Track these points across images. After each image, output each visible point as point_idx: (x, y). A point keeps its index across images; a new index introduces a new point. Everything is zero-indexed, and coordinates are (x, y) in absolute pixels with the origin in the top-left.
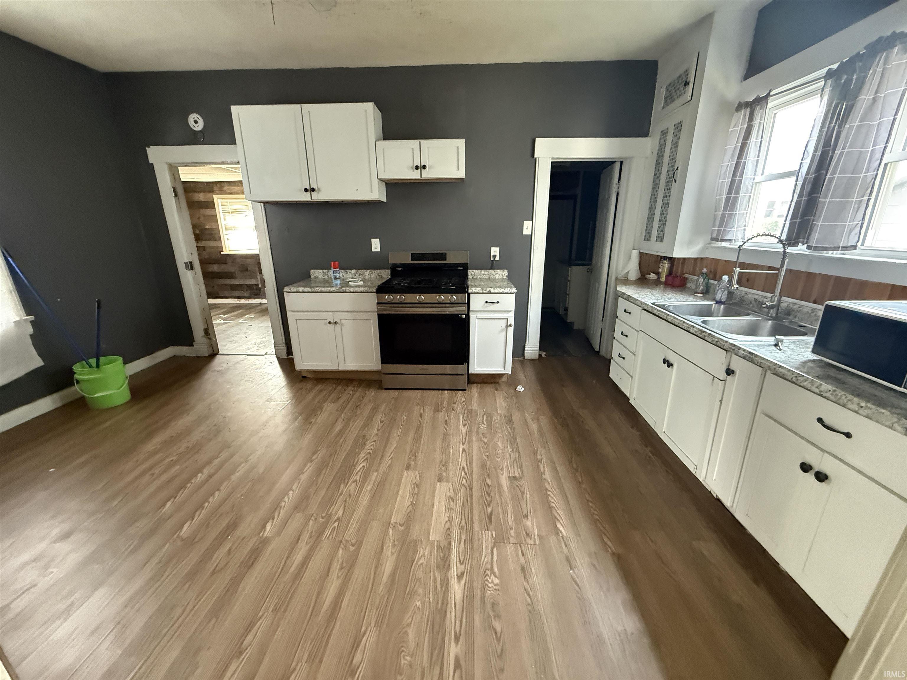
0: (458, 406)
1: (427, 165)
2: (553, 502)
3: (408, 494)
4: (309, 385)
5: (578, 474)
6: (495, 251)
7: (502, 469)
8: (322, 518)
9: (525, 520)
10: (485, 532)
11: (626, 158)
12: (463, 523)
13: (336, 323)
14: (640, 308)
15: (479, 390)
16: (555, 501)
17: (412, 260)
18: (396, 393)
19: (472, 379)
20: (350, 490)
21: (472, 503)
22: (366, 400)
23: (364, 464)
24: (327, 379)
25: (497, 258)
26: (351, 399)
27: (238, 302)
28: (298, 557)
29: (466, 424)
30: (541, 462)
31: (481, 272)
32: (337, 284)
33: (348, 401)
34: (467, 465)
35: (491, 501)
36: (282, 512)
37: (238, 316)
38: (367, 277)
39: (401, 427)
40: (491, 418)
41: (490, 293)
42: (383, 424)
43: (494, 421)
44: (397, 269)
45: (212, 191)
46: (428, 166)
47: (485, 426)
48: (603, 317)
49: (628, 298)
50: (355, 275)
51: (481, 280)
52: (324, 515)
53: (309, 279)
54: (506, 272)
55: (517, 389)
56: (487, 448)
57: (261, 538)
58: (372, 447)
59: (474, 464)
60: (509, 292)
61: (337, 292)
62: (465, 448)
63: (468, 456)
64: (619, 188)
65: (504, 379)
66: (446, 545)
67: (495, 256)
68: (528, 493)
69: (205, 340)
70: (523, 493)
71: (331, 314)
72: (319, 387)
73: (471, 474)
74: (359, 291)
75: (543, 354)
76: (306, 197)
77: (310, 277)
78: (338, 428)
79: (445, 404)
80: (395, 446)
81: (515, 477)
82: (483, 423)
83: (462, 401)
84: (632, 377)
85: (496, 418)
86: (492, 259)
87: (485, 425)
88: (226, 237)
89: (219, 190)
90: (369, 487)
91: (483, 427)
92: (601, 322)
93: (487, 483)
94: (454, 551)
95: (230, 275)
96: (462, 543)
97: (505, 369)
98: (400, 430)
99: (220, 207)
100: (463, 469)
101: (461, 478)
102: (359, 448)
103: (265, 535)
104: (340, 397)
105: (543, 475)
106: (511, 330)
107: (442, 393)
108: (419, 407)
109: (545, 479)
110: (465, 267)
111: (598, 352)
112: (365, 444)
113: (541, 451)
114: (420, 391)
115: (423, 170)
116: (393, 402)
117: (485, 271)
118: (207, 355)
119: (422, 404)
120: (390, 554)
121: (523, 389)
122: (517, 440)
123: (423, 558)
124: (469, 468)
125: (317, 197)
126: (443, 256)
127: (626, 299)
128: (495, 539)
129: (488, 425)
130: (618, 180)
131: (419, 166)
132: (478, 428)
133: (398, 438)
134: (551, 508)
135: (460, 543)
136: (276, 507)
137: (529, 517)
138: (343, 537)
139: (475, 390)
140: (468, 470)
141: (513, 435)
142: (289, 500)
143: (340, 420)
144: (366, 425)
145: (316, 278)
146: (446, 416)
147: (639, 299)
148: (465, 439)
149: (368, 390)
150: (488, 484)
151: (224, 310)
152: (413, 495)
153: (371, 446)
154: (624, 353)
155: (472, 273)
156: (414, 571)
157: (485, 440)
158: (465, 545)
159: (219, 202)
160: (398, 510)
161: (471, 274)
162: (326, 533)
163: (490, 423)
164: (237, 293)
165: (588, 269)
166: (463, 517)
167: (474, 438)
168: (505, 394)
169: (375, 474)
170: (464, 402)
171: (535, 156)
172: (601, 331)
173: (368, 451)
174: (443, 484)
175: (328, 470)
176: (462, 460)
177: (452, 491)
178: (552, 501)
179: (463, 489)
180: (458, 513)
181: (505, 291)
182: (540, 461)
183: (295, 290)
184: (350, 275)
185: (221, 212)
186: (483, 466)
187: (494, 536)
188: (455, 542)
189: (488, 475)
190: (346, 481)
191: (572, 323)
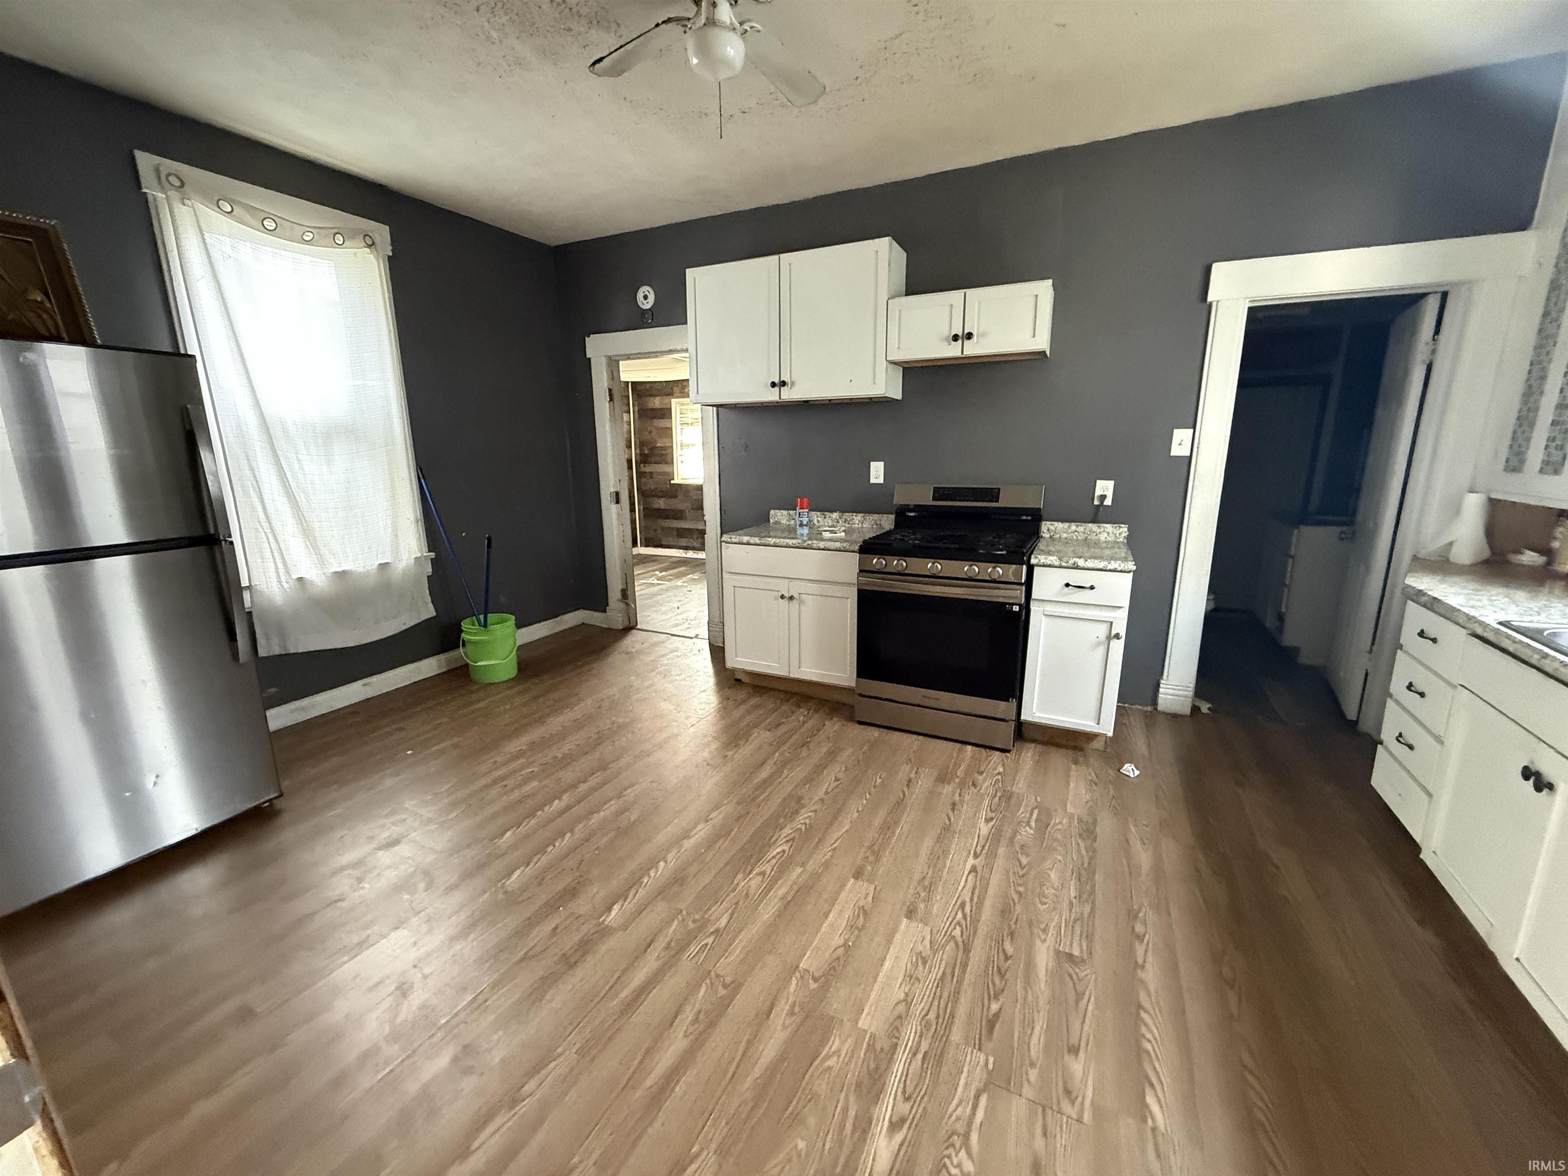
0: (984, 780)
1: (975, 333)
2: (1149, 1041)
3: (844, 925)
4: (741, 694)
5: (1232, 996)
6: (1105, 488)
7: (1045, 931)
8: (694, 921)
9: (1068, 1059)
10: (972, 1052)
11: (1459, 284)
12: (932, 1016)
13: (791, 598)
14: (1464, 631)
15: (1037, 758)
16: (1156, 1039)
17: (933, 500)
18: (875, 733)
19: (1026, 732)
20: (750, 887)
21: (960, 982)
22: (822, 735)
23: (786, 847)
24: (771, 689)
25: (1108, 502)
26: (800, 728)
27: (684, 555)
28: (639, 978)
29: (992, 819)
30: (1142, 941)
31: (1069, 527)
32: (802, 535)
33: (792, 732)
34: (972, 899)
35: (1003, 990)
36: (642, 892)
37: (678, 576)
38: (856, 526)
39: (868, 796)
40: (1050, 817)
41: (1076, 567)
42: (838, 783)
43: (1053, 827)
44: (907, 514)
45: (671, 394)
46: (978, 333)
47: (1032, 832)
48: (1373, 644)
49: (1433, 605)
50: (838, 522)
51: (1067, 542)
52: (697, 917)
53: (767, 524)
54: (1124, 530)
55: (1121, 771)
56: (1023, 876)
57: (599, 925)
58: (808, 822)
59: (988, 903)
60: (1119, 569)
61: (799, 548)
62: (978, 865)
63: (978, 882)
64: (1434, 352)
65: (1098, 744)
66: (886, 1048)
67: (1103, 497)
68: (1092, 998)
69: (622, 605)
70: (1079, 996)
71: (786, 582)
72: (754, 701)
73: (975, 921)
74: (832, 547)
75: (1205, 707)
76: (772, 396)
77: (769, 521)
78: (764, 774)
79: (960, 772)
80: (847, 827)
81: (1070, 956)
82: (1028, 824)
83: (997, 772)
84: (1430, 795)
85: (1059, 821)
86: (1096, 502)
87: (1031, 828)
88: (680, 459)
89: (681, 393)
90: (781, 892)
91: (1027, 833)
92: (1367, 655)
93: (1004, 950)
94: (898, 1068)
95: (678, 515)
96: (920, 1056)
97: (1098, 724)
98: (865, 801)
99: (679, 415)
100: (963, 906)
101: (953, 924)
102: (785, 818)
103: (606, 923)
104: (783, 723)
105: (1139, 971)
106: (1118, 648)
107: (960, 750)
108: (908, 767)
109: (1142, 981)
110: (1037, 517)
111: (1355, 723)
112: (797, 812)
113: (1148, 914)
114: (921, 737)
115: (966, 342)
116: (866, 748)
117: (1077, 526)
118: (621, 627)
119: (918, 762)
120: (779, 1027)
121: (1137, 773)
122: (1097, 877)
123: (835, 1058)
124: (974, 908)
125: (787, 395)
126: (992, 494)
127: (1425, 606)
128: (990, 1073)
129: (1037, 830)
130: (1432, 333)
131: (960, 334)
132: (1015, 833)
133: (856, 815)
134: (1140, 1052)
135: (915, 1055)
136: (635, 882)
137: (1082, 1054)
138: (715, 966)
139: (1028, 755)
140: (971, 911)
141: (1089, 863)
142: (655, 875)
143: (770, 762)
144: (809, 780)
145: (776, 523)
146: (957, 795)
147: (1463, 609)
148: (983, 847)
149: (831, 719)
150: (1005, 954)
151: (664, 565)
152: (851, 927)
153: (807, 818)
154: (1413, 734)
155: (1046, 527)
156: (812, 1076)
157: (1024, 860)
158: (923, 1063)
159: (678, 408)
160: (818, 949)
161: (1048, 530)
162: (692, 949)
163: (1043, 826)
164: (684, 542)
165: (1341, 533)
166: (936, 1003)
167: (1002, 851)
168: (1093, 774)
169: (799, 870)
170: (999, 773)
171: (1209, 299)
172: (1367, 674)
173: (799, 826)
174: (914, 924)
175: (727, 842)
176: (964, 887)
177: (927, 942)
178: (1149, 1036)
179: (950, 946)
180: (927, 993)
181: (1110, 567)
182: (1140, 938)
183: (737, 540)
184: (830, 521)
185: (678, 423)
186: (1005, 912)
187: (990, 1067)
188: (905, 1049)
189: (1012, 934)
190: (749, 868)
191: (1296, 650)
